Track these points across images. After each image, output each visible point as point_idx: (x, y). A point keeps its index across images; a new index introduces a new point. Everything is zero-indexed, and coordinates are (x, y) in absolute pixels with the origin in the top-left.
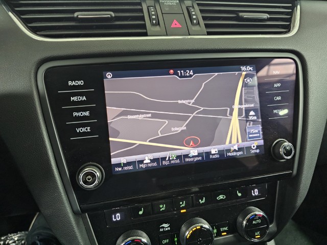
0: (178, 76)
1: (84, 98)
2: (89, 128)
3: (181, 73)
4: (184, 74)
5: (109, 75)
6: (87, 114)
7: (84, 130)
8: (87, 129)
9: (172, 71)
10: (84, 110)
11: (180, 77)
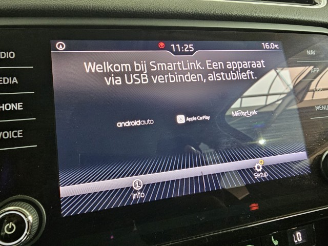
0: (172, 51)
1: (15, 80)
2: (19, 132)
3: (176, 48)
4: (181, 49)
5: (61, 46)
6: (18, 106)
7: (11, 134)
8: (16, 134)
9: (162, 44)
10: (14, 100)
11: (175, 54)
